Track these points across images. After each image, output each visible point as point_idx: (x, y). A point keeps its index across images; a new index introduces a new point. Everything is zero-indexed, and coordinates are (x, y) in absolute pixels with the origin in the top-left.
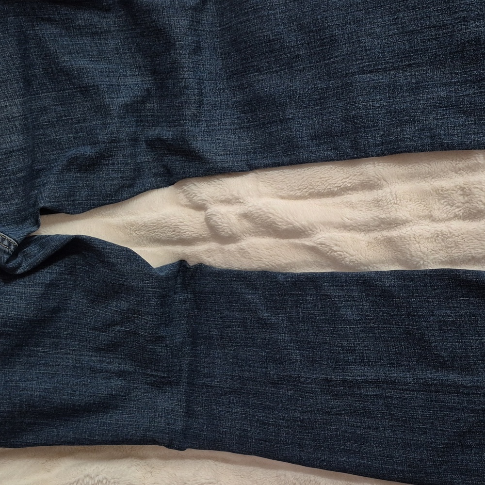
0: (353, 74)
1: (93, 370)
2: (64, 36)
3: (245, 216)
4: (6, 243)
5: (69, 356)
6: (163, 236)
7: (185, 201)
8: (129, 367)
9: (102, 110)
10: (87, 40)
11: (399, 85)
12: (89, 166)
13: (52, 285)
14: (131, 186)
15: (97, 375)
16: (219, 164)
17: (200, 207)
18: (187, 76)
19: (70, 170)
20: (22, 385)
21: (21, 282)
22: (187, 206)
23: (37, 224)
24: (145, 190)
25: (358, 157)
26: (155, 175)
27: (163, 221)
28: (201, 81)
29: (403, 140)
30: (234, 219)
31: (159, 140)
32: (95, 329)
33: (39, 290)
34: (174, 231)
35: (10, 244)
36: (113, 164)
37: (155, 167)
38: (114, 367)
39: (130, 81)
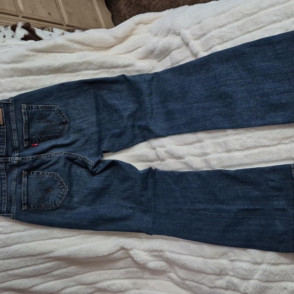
0: (192, 103)
1: (122, 206)
2: (109, 93)
3: (166, 152)
4: (91, 163)
5: (114, 201)
6: (143, 159)
7: (150, 147)
8: (134, 205)
9: (121, 117)
10: (116, 94)
11: (205, 107)
12: (118, 136)
13: (107, 177)
14: (132, 142)
15: (123, 208)
16: (158, 134)
17: (154, 149)
18: (147, 104)
19: (112, 138)
20: (98, 210)
21: (98, 176)
22: (151, 148)
23: (102, 156)
24: (137, 143)
25: (195, 132)
26: (141, 138)
27: (143, 154)
28: (152, 105)
29: (206, 126)
30: (163, 153)
31: (141, 125)
32: (122, 192)
33: (103, 178)
34: (146, 157)
35: (93, 163)
36: (126, 135)
37: (141, 135)
38: (129, 205)
39: (131, 106)
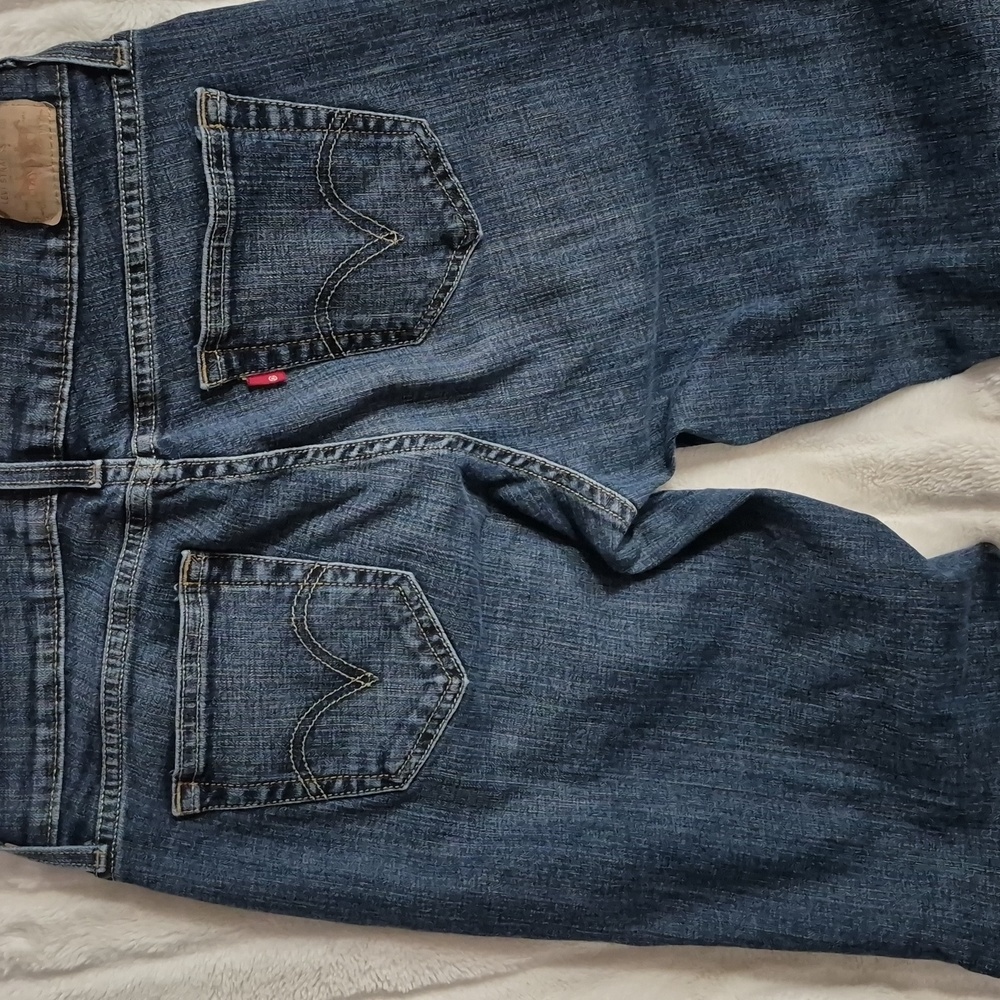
1: (791, 785)
2: (726, 63)
4: (616, 507)
5: (739, 752)
6: (941, 489)
7: (993, 408)
8: (867, 781)
9: (808, 215)
10: (774, 66)
12: (776, 338)
13: (702, 597)
14: (866, 379)
15: (801, 796)
21: (638, 589)
23: (669, 466)
24: (899, 387)
26: (919, 352)
27: (942, 455)
32: (791, 694)
33: (677, 607)
34: (968, 477)
35: (624, 508)
36: (827, 332)
37: (916, 336)
38: (836, 780)
39: (865, 148)
